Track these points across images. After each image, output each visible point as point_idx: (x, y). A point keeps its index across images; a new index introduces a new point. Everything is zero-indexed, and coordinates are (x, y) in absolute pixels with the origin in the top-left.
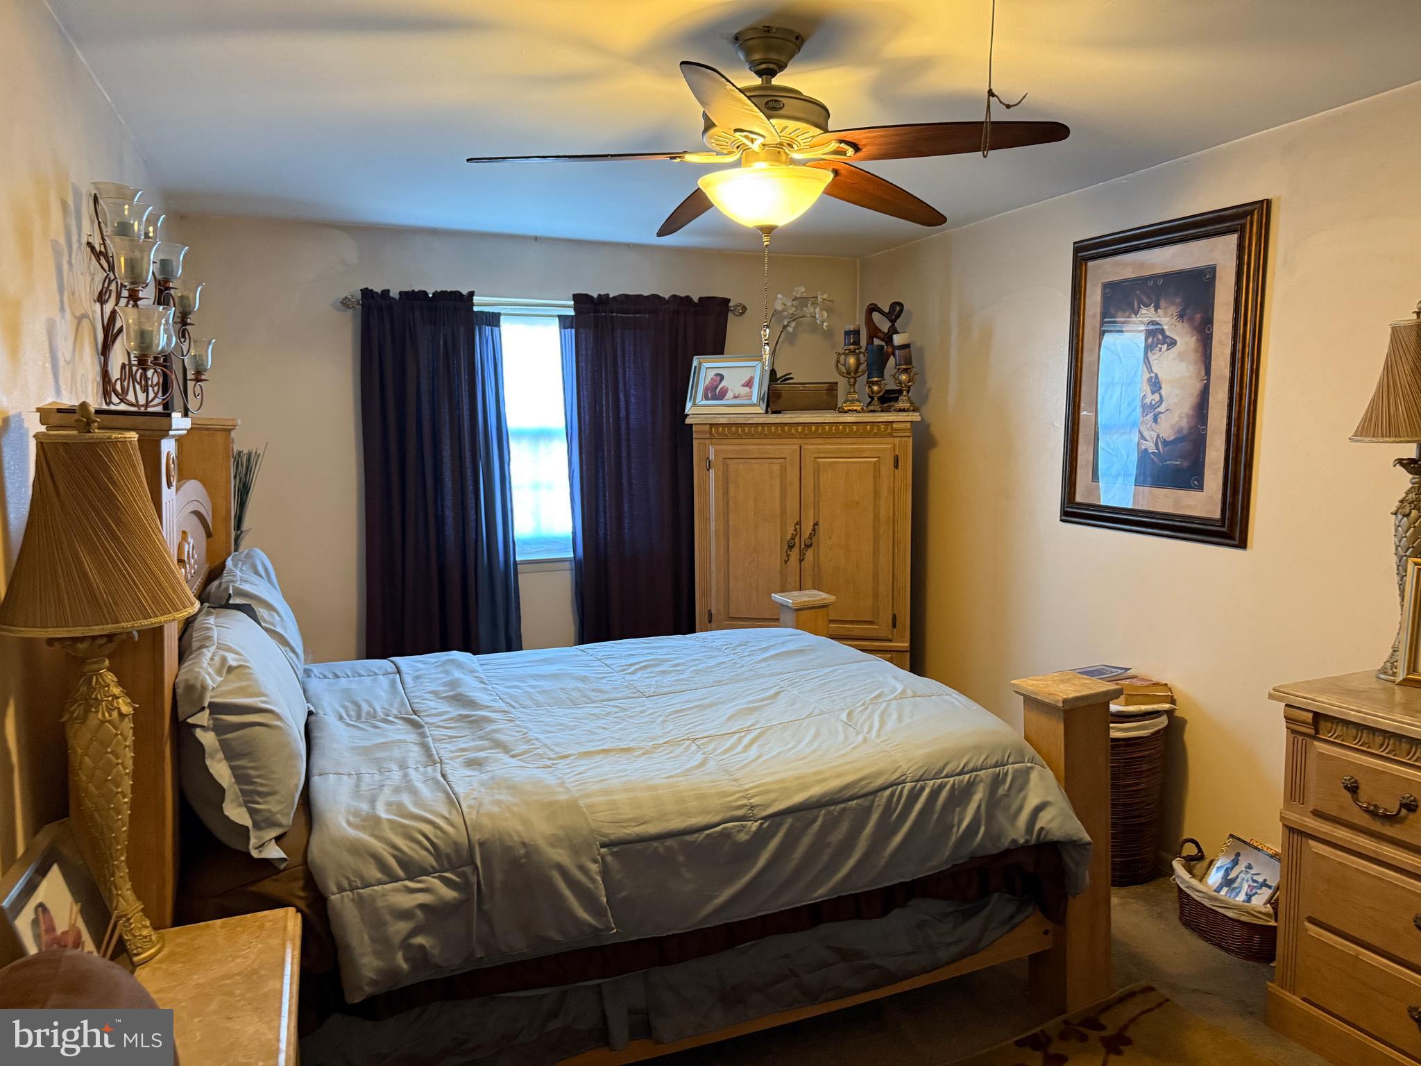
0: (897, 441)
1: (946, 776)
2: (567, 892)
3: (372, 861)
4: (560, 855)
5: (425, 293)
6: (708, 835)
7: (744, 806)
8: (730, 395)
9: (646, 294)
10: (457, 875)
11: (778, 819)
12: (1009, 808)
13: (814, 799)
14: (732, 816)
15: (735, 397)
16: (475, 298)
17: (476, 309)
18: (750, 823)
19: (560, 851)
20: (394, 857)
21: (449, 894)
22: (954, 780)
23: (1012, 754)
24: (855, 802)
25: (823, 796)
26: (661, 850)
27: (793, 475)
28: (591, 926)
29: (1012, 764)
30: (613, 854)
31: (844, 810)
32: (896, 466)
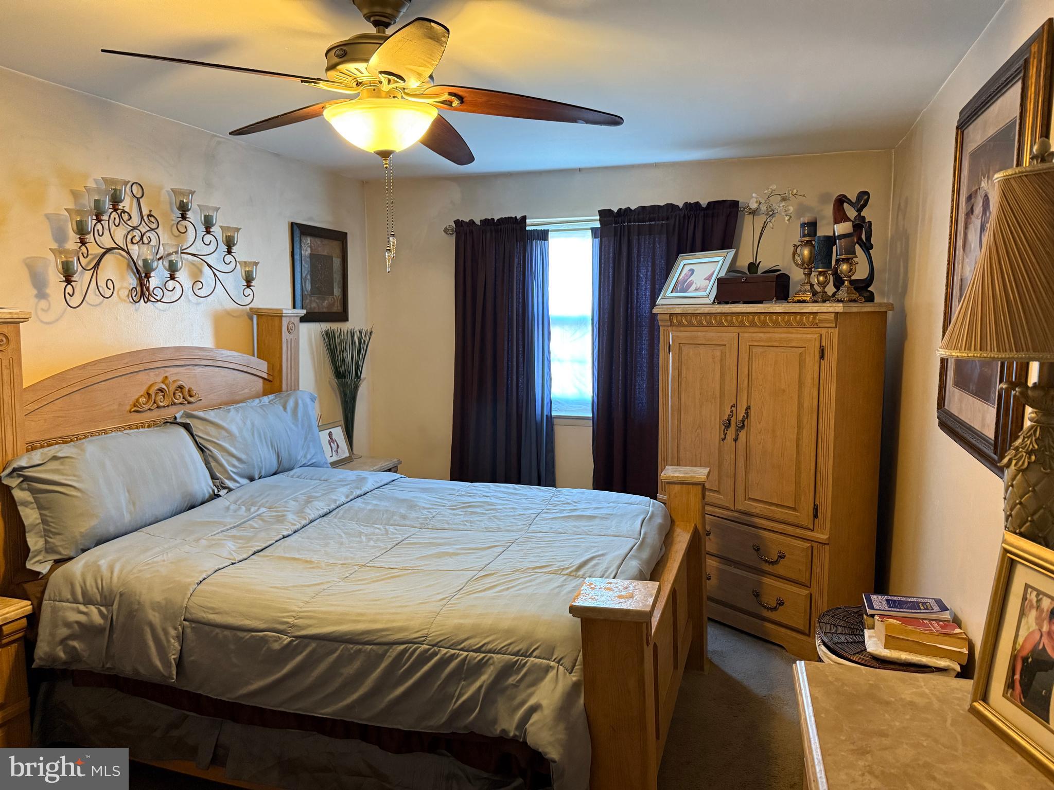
0: (824, 331)
1: (462, 649)
2: (151, 643)
3: (70, 587)
4: (155, 617)
5: (493, 219)
6: (252, 636)
7: (288, 623)
8: (693, 287)
9: (662, 204)
10: (108, 610)
11: (306, 641)
12: (513, 698)
13: (337, 634)
14: (274, 628)
15: (696, 290)
16: (527, 220)
17: (528, 228)
18: (285, 637)
19: (157, 614)
20: (82, 588)
21: (97, 619)
22: (468, 655)
23: (540, 648)
24: (371, 647)
25: (346, 634)
26: (220, 636)
27: (731, 361)
28: (158, 671)
29: (535, 657)
30: (193, 628)
31: (360, 650)
32: (822, 357)
